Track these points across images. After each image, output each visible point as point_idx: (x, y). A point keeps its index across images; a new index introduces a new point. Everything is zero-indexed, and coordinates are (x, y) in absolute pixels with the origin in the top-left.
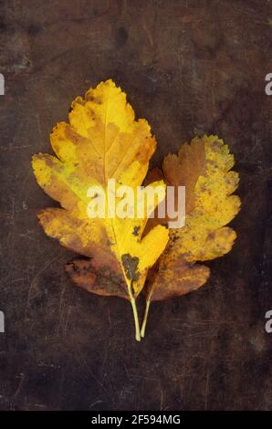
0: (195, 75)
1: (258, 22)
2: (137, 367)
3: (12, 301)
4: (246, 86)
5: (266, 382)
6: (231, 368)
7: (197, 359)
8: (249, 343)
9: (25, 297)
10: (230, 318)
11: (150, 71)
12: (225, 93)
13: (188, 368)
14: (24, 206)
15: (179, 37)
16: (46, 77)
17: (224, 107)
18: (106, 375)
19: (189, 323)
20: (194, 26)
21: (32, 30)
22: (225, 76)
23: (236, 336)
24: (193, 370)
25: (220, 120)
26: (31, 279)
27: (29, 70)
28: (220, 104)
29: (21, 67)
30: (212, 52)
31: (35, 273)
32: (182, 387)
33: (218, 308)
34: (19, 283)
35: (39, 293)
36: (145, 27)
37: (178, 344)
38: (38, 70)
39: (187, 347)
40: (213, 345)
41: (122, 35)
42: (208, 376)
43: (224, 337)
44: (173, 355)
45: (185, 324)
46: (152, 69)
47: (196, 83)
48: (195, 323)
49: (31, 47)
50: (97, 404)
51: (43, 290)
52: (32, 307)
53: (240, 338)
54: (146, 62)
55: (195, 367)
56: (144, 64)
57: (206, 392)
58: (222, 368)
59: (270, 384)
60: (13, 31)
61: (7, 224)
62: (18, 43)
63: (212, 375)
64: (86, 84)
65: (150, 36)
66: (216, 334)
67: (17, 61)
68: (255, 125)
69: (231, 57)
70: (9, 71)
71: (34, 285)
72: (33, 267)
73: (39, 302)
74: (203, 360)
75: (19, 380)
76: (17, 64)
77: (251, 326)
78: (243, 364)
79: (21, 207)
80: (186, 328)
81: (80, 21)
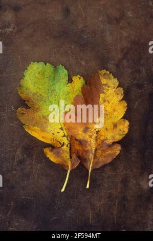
0: (108, 34)
1: (143, 3)
2: (76, 198)
3: (6, 161)
4: (137, 40)
5: (149, 207)
6: (129, 199)
7: (110, 193)
8: (139, 185)
9: (13, 159)
10: (129, 170)
11: (83, 31)
12: (125, 44)
13: (105, 199)
14: (13, 108)
15: (99, 12)
16: (24, 35)
17: (125, 52)
18: (59, 203)
19: (106, 174)
20: (107, 6)
21: (16, 9)
22: (125, 34)
23: (132, 180)
24: (108, 200)
25: (123, 59)
26: (17, 149)
27: (15, 31)
28: (122, 50)
29: (10, 30)
30: (118, 21)
31: (19, 146)
32: (102, 210)
33: (122, 165)
34: (10, 151)
35: (21, 157)
36: (80, 7)
37: (100, 185)
38: (20, 31)
39: (104, 187)
40: (119, 185)
41: (67, 11)
42: (116, 203)
43: (125, 181)
44: (97, 191)
45: (104, 174)
46: (84, 30)
47: (109, 38)
48: (109, 173)
49: (16, 18)
50: (55, 219)
51: (24, 155)
52: (18, 164)
53: (134, 182)
54: (81, 26)
55: (109, 198)
56: (80, 28)
57: (115, 212)
58: (124, 198)
59: (151, 208)
60: (6, 9)
61: (3, 118)
62: (9, 16)
63: (119, 202)
64: (47, 39)
65: (83, 12)
66: (120, 180)
67: (8, 26)
68: (142, 62)
69: (128, 23)
70: (3, 32)
71: (19, 152)
72: (18, 143)
73: (21, 162)
74: (113, 194)
75: (10, 206)
76: (8, 28)
77: (141, 174)
78: (136, 196)
79: (11, 108)
80: (104, 176)
81: (43, 4)
